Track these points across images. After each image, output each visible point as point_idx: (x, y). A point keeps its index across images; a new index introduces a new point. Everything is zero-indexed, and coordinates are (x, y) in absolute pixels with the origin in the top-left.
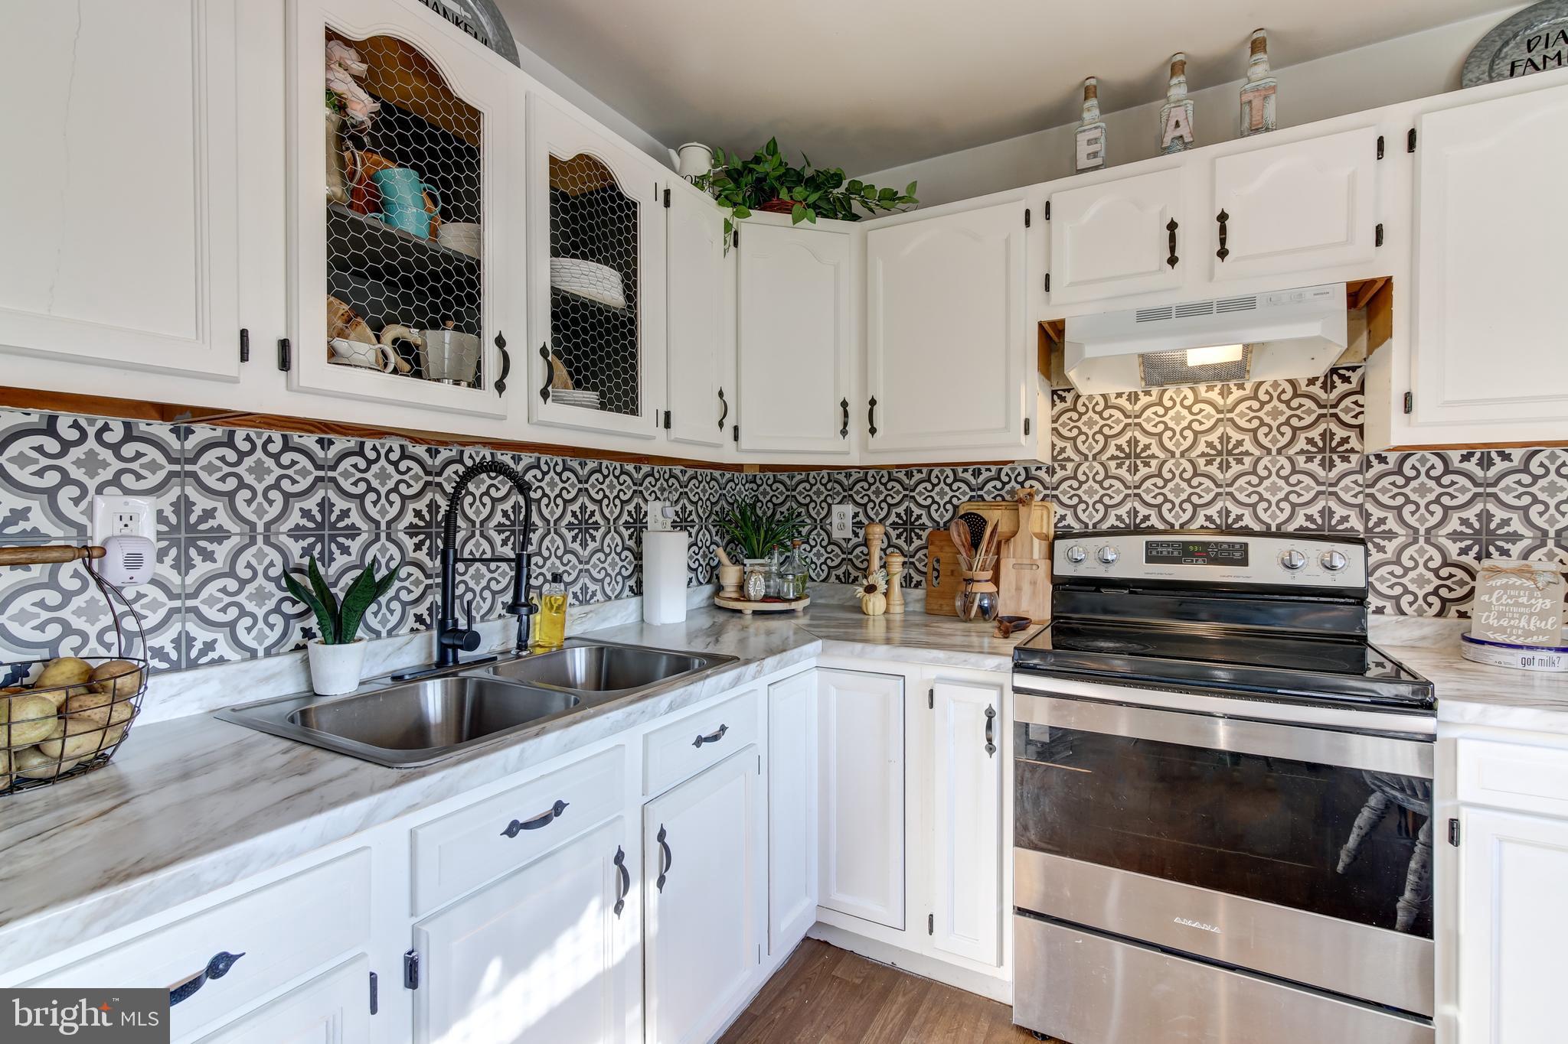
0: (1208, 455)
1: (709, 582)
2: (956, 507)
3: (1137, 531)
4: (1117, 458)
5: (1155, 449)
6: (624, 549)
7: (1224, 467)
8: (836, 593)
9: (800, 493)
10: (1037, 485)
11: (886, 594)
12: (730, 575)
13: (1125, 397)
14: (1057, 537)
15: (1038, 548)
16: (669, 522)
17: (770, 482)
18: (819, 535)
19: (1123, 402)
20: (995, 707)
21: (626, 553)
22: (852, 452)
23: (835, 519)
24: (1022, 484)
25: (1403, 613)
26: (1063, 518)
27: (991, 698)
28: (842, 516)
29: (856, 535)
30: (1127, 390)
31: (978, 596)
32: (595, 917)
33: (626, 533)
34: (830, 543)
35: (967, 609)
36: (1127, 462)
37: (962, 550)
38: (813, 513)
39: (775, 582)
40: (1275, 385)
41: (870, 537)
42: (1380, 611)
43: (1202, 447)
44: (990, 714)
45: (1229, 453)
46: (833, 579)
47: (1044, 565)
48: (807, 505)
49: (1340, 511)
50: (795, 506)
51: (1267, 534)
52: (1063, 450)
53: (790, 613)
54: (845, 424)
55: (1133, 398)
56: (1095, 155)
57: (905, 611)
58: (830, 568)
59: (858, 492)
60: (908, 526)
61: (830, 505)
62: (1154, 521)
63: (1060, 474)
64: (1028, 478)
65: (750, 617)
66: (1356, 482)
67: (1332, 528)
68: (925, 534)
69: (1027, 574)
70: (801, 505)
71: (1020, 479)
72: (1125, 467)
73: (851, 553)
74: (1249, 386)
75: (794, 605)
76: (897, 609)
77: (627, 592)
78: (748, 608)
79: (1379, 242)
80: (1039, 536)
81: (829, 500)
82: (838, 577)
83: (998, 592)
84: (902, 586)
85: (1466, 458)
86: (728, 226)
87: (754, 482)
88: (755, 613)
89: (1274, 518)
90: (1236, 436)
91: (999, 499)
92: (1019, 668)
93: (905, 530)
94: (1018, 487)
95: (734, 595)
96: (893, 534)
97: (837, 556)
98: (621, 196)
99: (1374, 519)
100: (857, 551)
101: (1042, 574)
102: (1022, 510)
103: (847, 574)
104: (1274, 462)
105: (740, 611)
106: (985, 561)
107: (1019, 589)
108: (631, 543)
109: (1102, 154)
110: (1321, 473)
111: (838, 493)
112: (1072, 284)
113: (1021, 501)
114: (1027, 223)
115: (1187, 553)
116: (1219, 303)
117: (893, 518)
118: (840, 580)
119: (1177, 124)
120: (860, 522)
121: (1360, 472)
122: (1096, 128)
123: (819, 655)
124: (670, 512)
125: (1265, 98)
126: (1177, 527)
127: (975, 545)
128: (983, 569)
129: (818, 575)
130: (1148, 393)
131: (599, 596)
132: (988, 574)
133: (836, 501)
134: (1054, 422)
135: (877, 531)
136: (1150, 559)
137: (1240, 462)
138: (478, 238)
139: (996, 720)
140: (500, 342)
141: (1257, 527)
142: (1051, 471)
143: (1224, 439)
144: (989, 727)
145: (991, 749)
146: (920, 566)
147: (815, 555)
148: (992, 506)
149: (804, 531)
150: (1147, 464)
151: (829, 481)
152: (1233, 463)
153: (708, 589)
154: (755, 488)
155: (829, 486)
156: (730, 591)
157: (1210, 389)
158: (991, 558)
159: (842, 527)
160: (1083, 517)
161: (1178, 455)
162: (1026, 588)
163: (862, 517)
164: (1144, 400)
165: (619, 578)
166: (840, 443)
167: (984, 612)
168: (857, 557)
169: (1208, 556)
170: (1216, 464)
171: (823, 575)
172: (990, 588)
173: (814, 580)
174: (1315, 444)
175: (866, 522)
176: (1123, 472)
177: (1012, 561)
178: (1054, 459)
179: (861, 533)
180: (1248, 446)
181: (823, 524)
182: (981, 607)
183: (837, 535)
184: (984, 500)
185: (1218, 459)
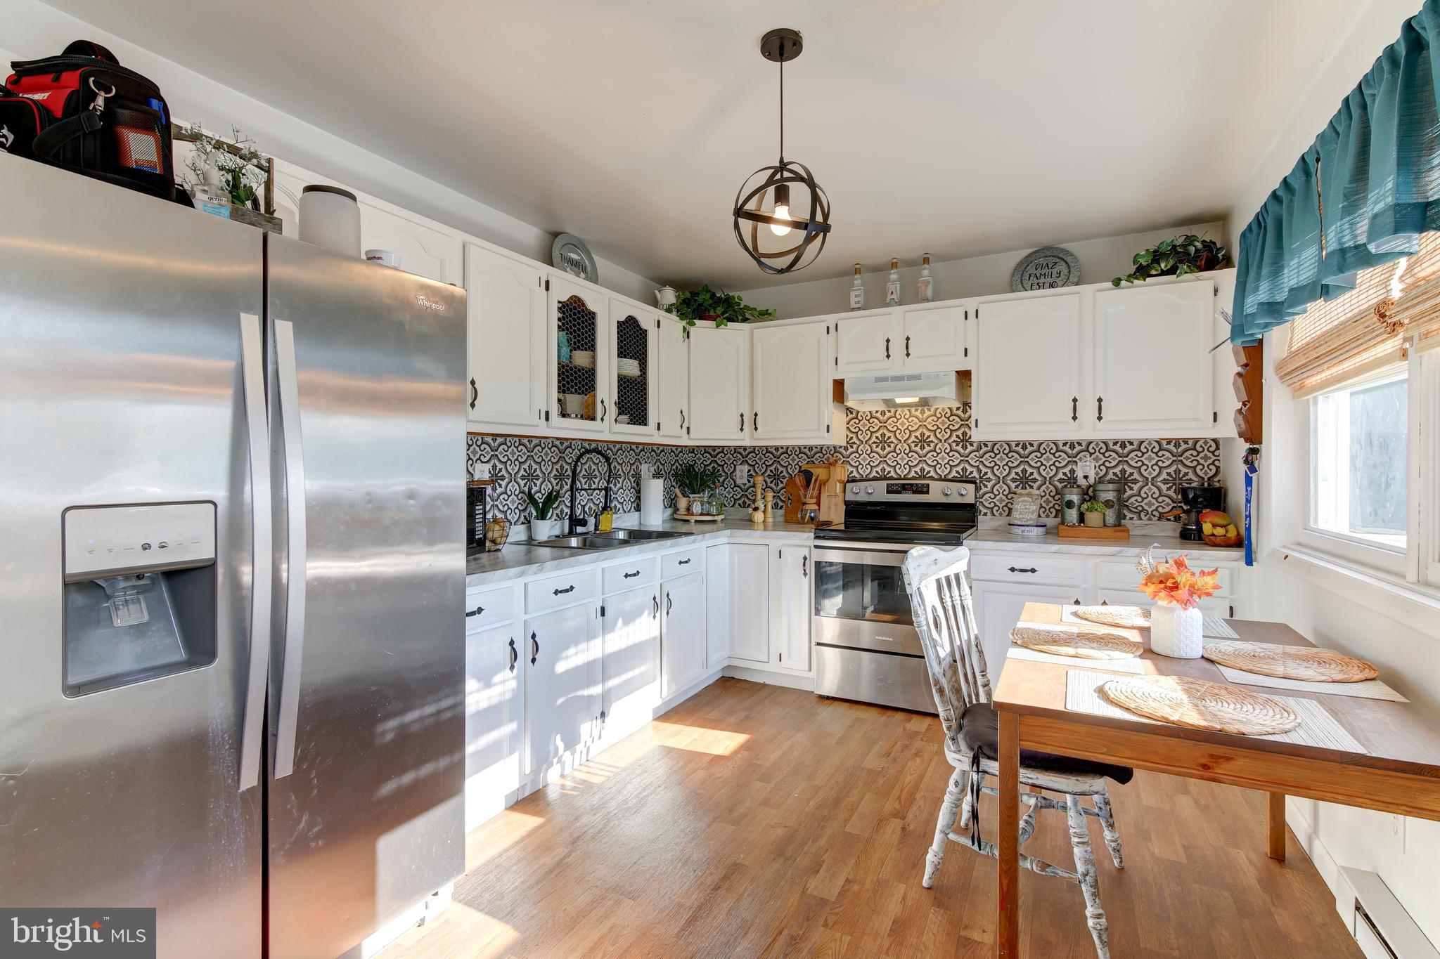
0: (916, 442)
1: (670, 507)
2: (800, 467)
3: (885, 478)
4: (876, 443)
5: (893, 439)
6: (632, 488)
7: (922, 448)
8: (739, 513)
9: (719, 459)
10: (840, 456)
11: (764, 512)
12: (683, 503)
13: (879, 412)
14: (848, 481)
15: (839, 487)
16: (652, 474)
17: (702, 453)
18: (729, 482)
19: (878, 415)
20: (807, 556)
21: (632, 490)
22: (745, 440)
23: (738, 473)
24: (832, 455)
25: (994, 515)
26: (852, 472)
27: (805, 552)
28: (742, 472)
29: (749, 482)
30: (880, 409)
31: (809, 511)
32: (646, 618)
33: (632, 480)
34: (735, 486)
35: (803, 518)
36: (881, 445)
37: (801, 489)
38: (726, 470)
39: (706, 506)
40: (943, 410)
41: (756, 482)
42: (985, 514)
43: (913, 438)
44: (805, 558)
45: (925, 441)
46: (737, 505)
47: (841, 495)
48: (723, 466)
49: (970, 469)
50: (716, 466)
51: (940, 479)
52: (852, 438)
53: (714, 522)
54: (742, 426)
55: (883, 413)
56: (858, 302)
57: (774, 522)
58: (735, 500)
59: (750, 459)
60: (776, 477)
61: (735, 466)
62: (893, 474)
63: (850, 450)
64: (835, 452)
65: (693, 523)
66: (976, 456)
67: (967, 477)
68: (785, 481)
69: (833, 500)
70: (720, 465)
71: (832, 453)
72: (880, 447)
73: (746, 491)
74: (932, 409)
75: (716, 518)
76: (770, 520)
77: (633, 509)
78: (693, 519)
79: (966, 355)
80: (840, 481)
81: (735, 463)
82: (739, 504)
83: (819, 509)
84: (773, 508)
85: (1017, 445)
86: (684, 329)
87: (693, 452)
88: (696, 521)
89: (943, 472)
90: (927, 433)
91: (821, 462)
92: (817, 538)
93: (775, 479)
94: (831, 456)
95: (686, 513)
96: (769, 481)
97: (739, 493)
98: (641, 329)
99: (983, 473)
100: (750, 490)
101: (840, 500)
102: (832, 468)
103: (744, 503)
104: (943, 446)
105: (688, 521)
106: (812, 494)
107: (829, 508)
108: (634, 485)
109: (862, 302)
110: (962, 451)
111: (740, 459)
112: (847, 363)
113: (830, 464)
114: (828, 333)
115: (904, 488)
116: (908, 376)
117: (768, 473)
118: (741, 506)
119: (892, 293)
120: (751, 475)
121: (977, 451)
122: (859, 289)
123: (728, 537)
124: (652, 469)
125: (926, 286)
126: (902, 477)
127: (808, 485)
128: (811, 498)
129: (729, 504)
130: (889, 411)
131: (621, 511)
132: (814, 500)
133: (738, 463)
134: (847, 424)
135: (760, 479)
136: (888, 492)
137: (929, 445)
138: (594, 357)
139: (807, 561)
140: (602, 402)
141: (936, 477)
142: (846, 449)
143: (922, 434)
144: (804, 565)
145: (805, 574)
146: (782, 498)
147: (727, 492)
148: (817, 467)
149: (721, 480)
150: (889, 446)
151: (735, 452)
152: (926, 446)
153: (670, 511)
154: (694, 456)
155: (735, 455)
156: (682, 509)
157: (916, 410)
158: (816, 492)
159: (741, 477)
160: (861, 472)
161: (903, 442)
162: (833, 507)
163: (752, 472)
164: (888, 414)
165: (630, 502)
166: (740, 435)
167: (812, 519)
168: (750, 493)
169: (913, 490)
170: (919, 446)
171: (732, 504)
172: (816, 507)
173: (726, 506)
174: (959, 438)
175: (754, 474)
176: (879, 450)
177: (826, 494)
178: (848, 443)
179: (752, 480)
180: (932, 438)
181: (731, 476)
182: (810, 517)
183: (739, 482)
184: (814, 463)
185: (920, 444)
